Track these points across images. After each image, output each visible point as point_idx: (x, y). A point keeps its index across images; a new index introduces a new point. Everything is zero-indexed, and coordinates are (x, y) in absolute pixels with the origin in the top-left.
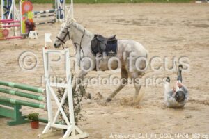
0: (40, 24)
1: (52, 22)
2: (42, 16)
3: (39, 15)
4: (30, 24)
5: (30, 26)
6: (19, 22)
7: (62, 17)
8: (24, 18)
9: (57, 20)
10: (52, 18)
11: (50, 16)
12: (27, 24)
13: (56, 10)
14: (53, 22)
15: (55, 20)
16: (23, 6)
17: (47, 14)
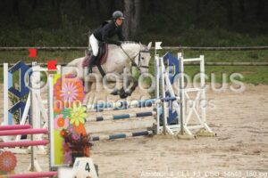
0: (113, 138)
1: (145, 134)
2: (116, 118)
3: (108, 115)
4: (76, 137)
5: (77, 146)
6: (46, 132)
7: (173, 119)
8: (60, 122)
9: (160, 128)
10: (148, 122)
11: (139, 115)
12: (67, 138)
13: (158, 100)
14: (149, 134)
15: (154, 129)
16: (58, 85)
17: (132, 112)
